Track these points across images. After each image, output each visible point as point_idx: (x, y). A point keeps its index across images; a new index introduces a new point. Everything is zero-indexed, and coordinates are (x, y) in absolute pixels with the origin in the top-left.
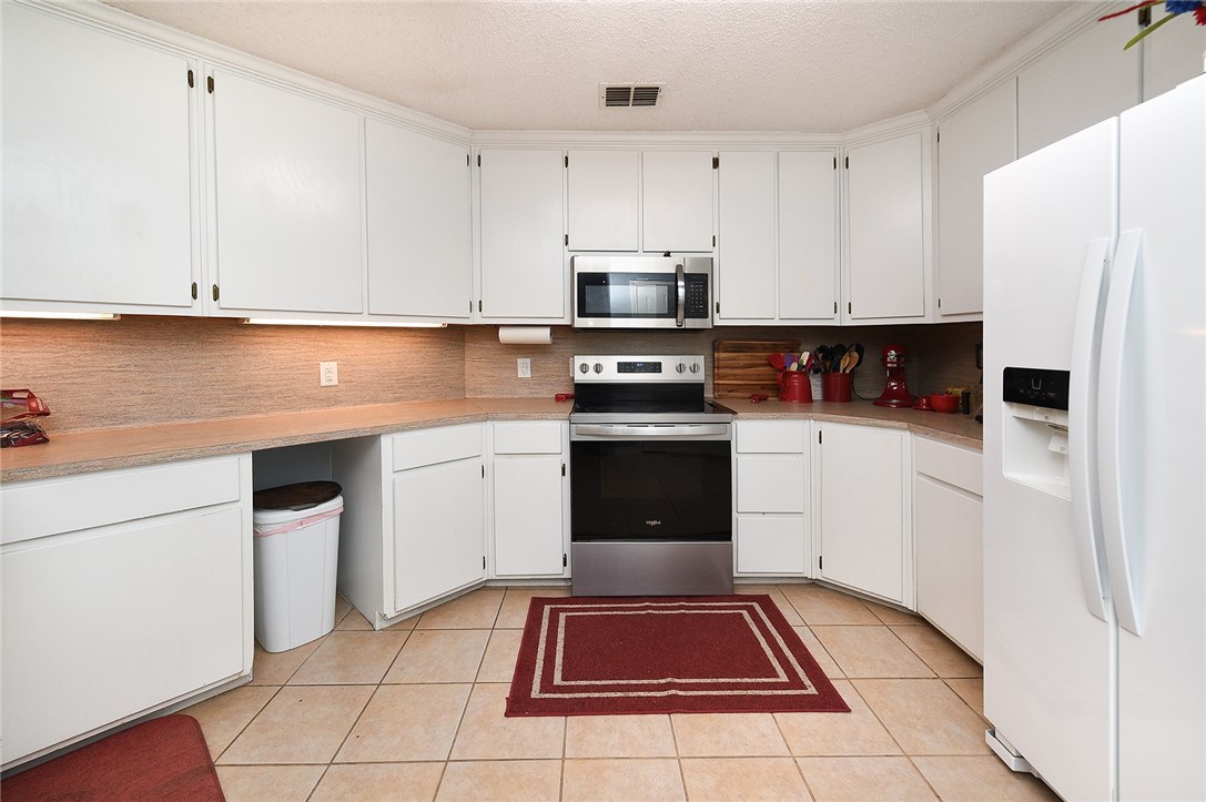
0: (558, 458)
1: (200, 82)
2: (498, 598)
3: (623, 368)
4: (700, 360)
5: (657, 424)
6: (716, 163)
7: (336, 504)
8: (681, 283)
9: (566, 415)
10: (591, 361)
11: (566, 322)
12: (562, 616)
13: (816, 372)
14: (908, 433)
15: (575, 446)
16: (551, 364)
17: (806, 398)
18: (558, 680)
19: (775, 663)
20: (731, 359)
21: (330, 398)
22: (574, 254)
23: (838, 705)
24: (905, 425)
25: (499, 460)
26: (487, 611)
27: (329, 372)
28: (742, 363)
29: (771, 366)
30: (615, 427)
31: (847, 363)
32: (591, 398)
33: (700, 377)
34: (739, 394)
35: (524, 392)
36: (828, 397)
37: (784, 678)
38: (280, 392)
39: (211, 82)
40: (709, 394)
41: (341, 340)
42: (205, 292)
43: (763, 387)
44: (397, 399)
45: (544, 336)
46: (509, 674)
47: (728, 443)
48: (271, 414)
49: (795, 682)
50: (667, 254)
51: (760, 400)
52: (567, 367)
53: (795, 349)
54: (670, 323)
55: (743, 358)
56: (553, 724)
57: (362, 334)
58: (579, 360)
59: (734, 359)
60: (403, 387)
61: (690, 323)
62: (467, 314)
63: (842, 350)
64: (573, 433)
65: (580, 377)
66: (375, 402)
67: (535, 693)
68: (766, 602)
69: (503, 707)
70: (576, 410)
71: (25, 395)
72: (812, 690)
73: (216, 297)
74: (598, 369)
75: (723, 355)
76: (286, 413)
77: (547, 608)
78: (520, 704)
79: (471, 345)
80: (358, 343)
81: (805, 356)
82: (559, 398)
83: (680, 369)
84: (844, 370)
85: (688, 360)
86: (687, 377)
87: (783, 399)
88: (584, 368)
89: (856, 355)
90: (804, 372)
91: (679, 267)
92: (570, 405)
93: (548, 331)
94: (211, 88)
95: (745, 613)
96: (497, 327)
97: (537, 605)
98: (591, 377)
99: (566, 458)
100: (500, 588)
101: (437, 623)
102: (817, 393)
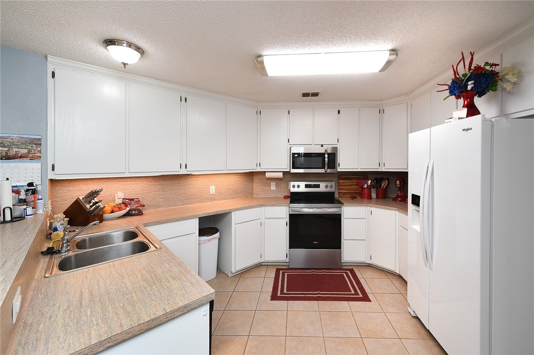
0: (285, 220)
1: (183, 100)
2: (265, 268)
3: (307, 186)
4: (333, 184)
5: (317, 208)
6: (339, 112)
7: (217, 235)
8: (326, 156)
9: (288, 205)
10: (296, 184)
11: (288, 170)
12: (286, 274)
13: (374, 187)
14: (397, 212)
15: (291, 216)
16: (283, 185)
17: (370, 198)
18: (285, 291)
19: (351, 288)
20: (344, 183)
21: (212, 198)
22: (291, 146)
23: (368, 300)
24: (396, 209)
25: (266, 220)
26: (262, 272)
27: (212, 189)
28: (348, 184)
29: (357, 185)
30: (303, 209)
31: (384, 184)
32: (296, 198)
33: (333, 190)
34: (347, 196)
35: (273, 195)
36: (377, 197)
37: (353, 292)
38: (199, 197)
39: (186, 99)
40: (336, 196)
41: (216, 178)
42: (183, 166)
43: (355, 193)
44: (232, 198)
45: (280, 175)
46: (271, 290)
47: (340, 215)
48: (196, 204)
49: (356, 293)
50: (322, 146)
51: (353, 198)
52: (288, 186)
53: (367, 179)
54: (322, 171)
55: (348, 182)
56: (284, 303)
57: (222, 175)
58: (292, 183)
59: (345, 183)
60: (234, 194)
61: (329, 171)
62: (255, 167)
63: (382, 179)
64: (290, 211)
65: (293, 190)
66: (226, 199)
67: (279, 294)
68: (352, 271)
69: (270, 298)
70: (291, 202)
71: (138, 200)
72: (361, 296)
73: (186, 168)
74: (298, 186)
75: (342, 181)
76: (200, 204)
77: (281, 271)
78: (274, 297)
79: (256, 177)
80: (221, 178)
81: (370, 182)
82: (285, 197)
83: (327, 187)
84: (383, 187)
85: (329, 184)
86: (329, 190)
87: (362, 198)
88: (294, 186)
89: (387, 181)
90: (369, 188)
91: (326, 151)
92: (289, 200)
93: (282, 173)
94: (186, 101)
95: (344, 274)
96: (265, 172)
97: (278, 271)
98: (296, 190)
99: (288, 220)
100: (266, 265)
101: (247, 275)
102: (374, 195)
